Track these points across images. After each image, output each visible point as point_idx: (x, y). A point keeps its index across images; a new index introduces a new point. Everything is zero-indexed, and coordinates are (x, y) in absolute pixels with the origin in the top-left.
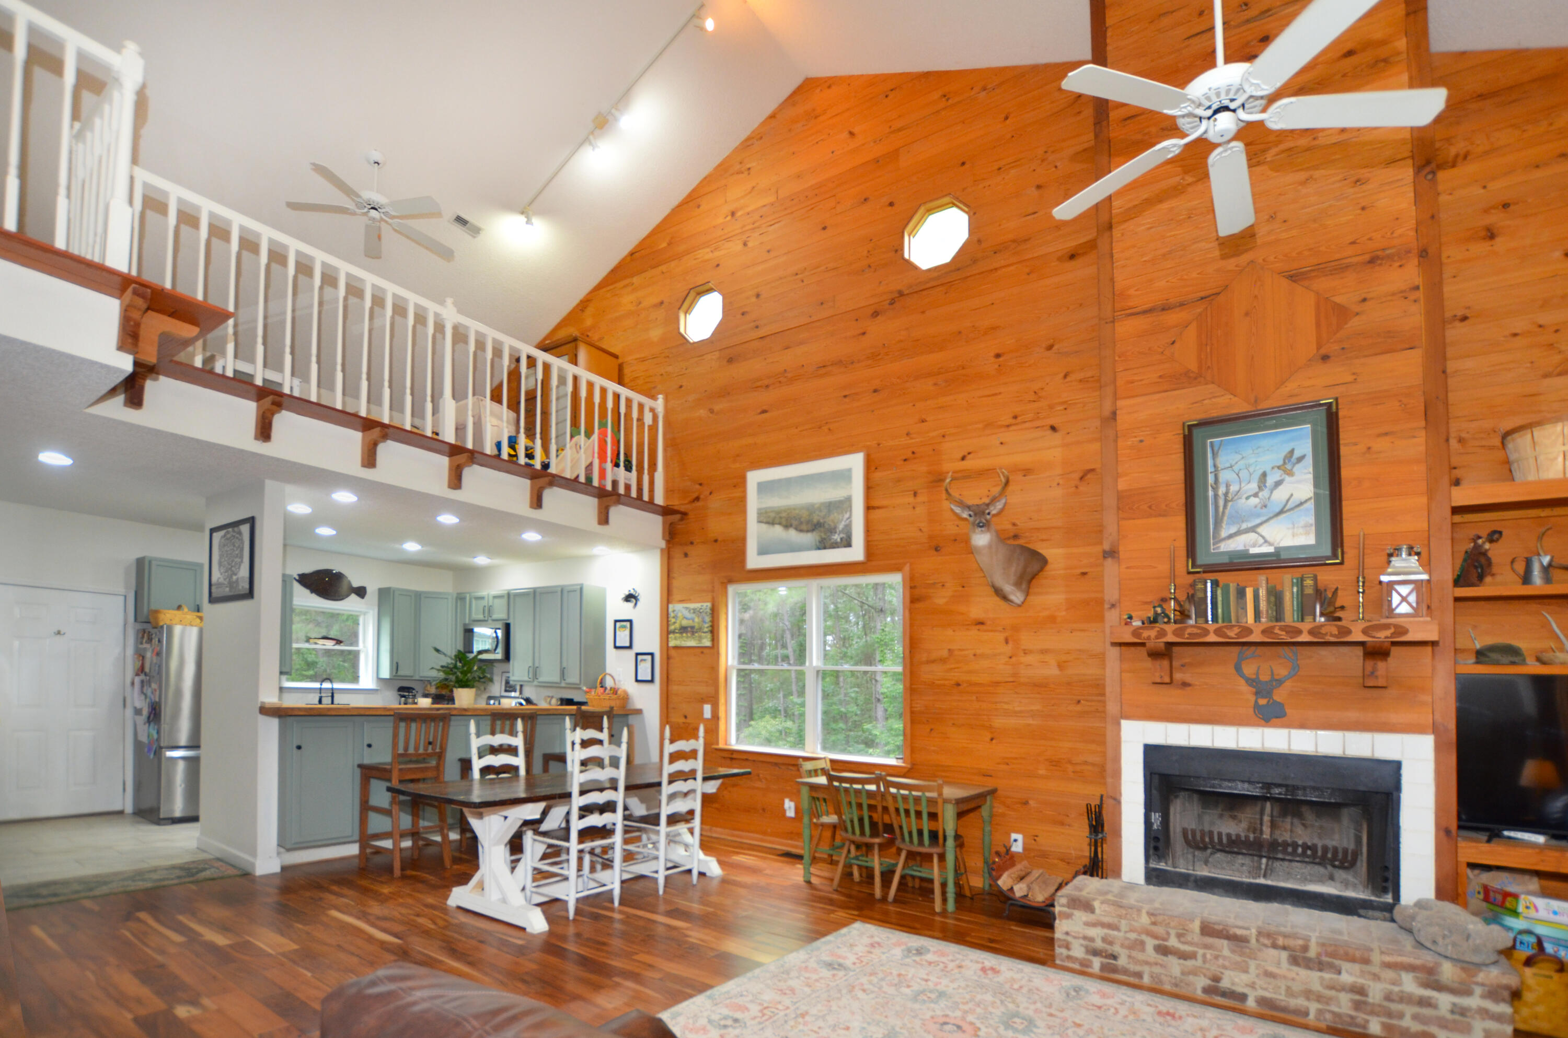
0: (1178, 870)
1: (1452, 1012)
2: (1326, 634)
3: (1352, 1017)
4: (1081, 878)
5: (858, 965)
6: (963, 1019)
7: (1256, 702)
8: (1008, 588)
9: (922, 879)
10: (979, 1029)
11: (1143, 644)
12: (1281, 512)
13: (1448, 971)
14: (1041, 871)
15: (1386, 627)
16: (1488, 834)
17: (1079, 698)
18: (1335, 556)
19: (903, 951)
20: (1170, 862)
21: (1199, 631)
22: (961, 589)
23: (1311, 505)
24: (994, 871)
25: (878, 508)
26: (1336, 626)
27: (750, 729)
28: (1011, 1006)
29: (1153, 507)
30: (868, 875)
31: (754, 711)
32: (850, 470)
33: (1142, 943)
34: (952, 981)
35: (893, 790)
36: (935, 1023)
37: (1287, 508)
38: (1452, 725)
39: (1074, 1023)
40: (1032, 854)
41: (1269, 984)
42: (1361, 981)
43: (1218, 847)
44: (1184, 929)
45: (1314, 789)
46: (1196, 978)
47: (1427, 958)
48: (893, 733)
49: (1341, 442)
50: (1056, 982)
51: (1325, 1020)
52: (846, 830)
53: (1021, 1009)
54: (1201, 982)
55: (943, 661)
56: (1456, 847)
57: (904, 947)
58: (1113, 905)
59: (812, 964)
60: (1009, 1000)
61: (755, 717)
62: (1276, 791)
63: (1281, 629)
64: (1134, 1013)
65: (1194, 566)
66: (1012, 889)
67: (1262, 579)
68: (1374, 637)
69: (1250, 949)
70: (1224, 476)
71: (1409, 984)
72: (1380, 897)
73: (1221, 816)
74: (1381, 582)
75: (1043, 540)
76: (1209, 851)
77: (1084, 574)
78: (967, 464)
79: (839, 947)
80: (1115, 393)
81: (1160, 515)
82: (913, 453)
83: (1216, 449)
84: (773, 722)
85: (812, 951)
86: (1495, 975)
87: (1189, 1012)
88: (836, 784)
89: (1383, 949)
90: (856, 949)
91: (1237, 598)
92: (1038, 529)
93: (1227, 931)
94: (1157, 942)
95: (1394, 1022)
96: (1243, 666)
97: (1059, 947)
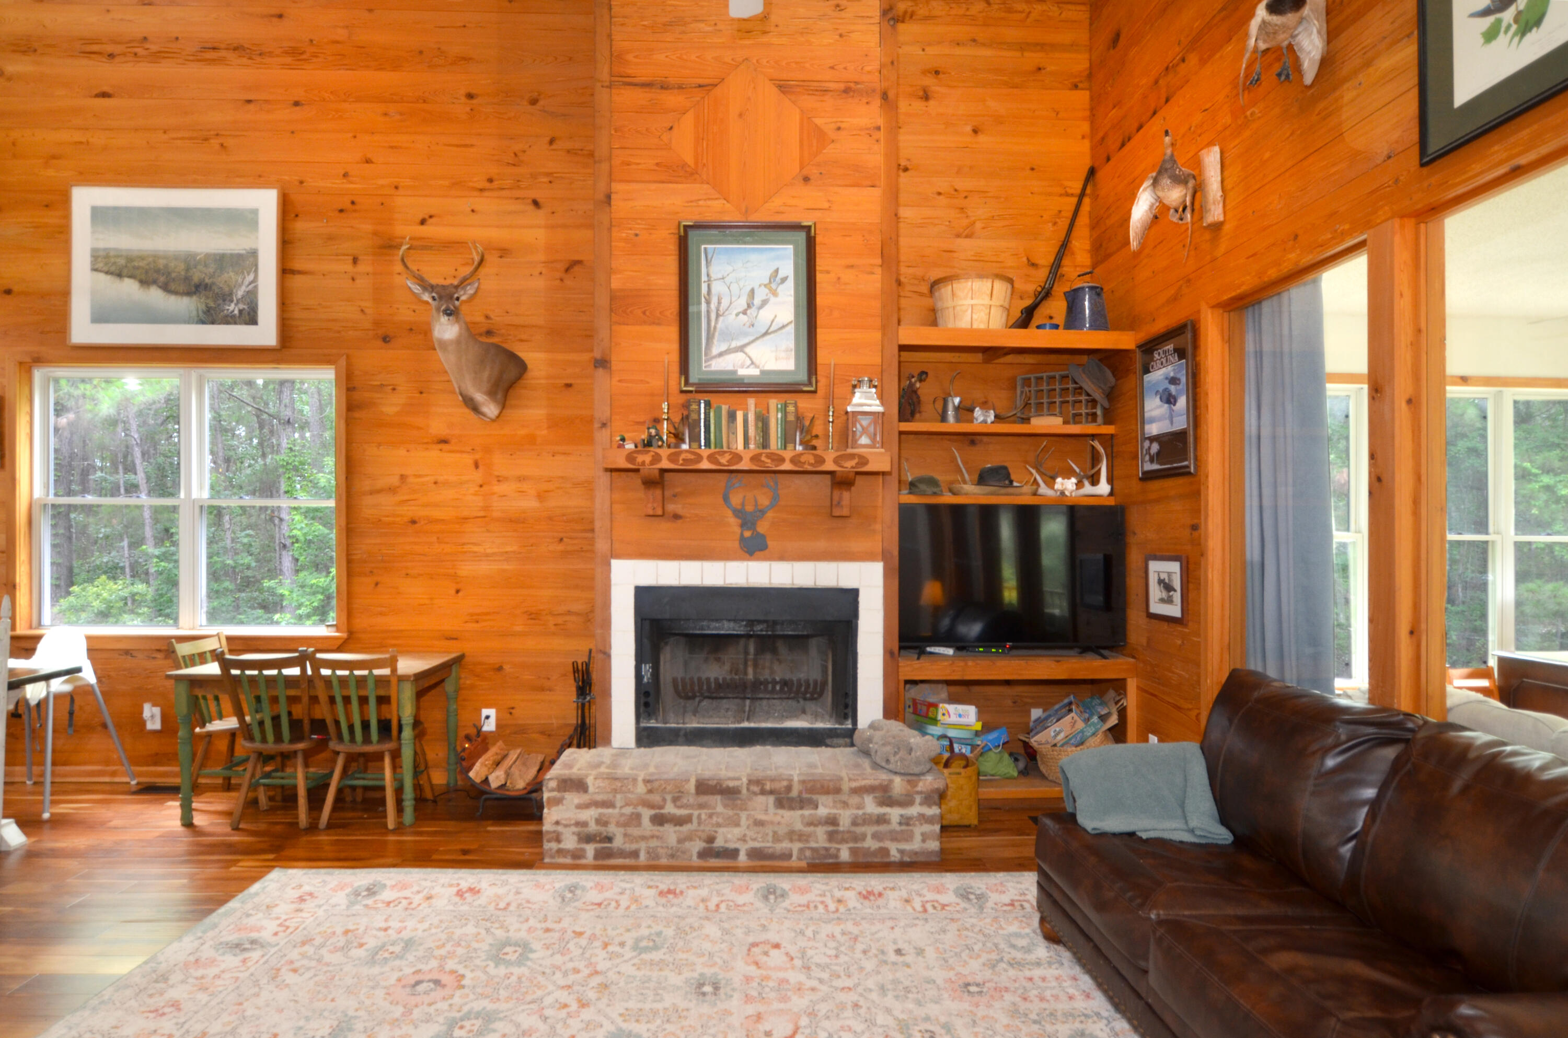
0: (668, 725)
1: (900, 824)
2: (804, 463)
3: (827, 849)
4: (568, 752)
5: (281, 935)
6: (441, 969)
7: (742, 535)
8: (479, 397)
9: (366, 788)
10: (463, 976)
11: (637, 471)
12: (766, 333)
13: (898, 785)
14: (518, 751)
15: (852, 456)
16: (917, 651)
17: (561, 535)
18: (810, 384)
19: (347, 895)
20: (660, 718)
21: (693, 457)
22: (418, 395)
23: (791, 328)
24: (464, 762)
25: (300, 272)
26: (813, 454)
27: (71, 599)
28: (500, 933)
29: (647, 313)
30: (288, 798)
31: (76, 571)
32: (255, 212)
33: (638, 816)
34: (421, 921)
35: (325, 672)
36: (404, 987)
37: (771, 329)
38: (896, 553)
39: (574, 932)
40: (508, 732)
41: (758, 833)
42: (834, 811)
43: (706, 694)
44: (680, 792)
45: (791, 622)
46: (692, 843)
47: (883, 777)
48: (308, 590)
49: (818, 268)
50: (547, 887)
51: (806, 858)
52: (251, 738)
53: (511, 934)
54: (697, 846)
55: (392, 490)
56: (898, 666)
57: (348, 890)
58: (607, 778)
59: (207, 952)
60: (497, 925)
61: (77, 579)
62: (758, 628)
63: (768, 456)
64: (636, 901)
65: (687, 383)
66: (486, 781)
67: (751, 402)
68: (842, 467)
69: (741, 800)
70: (717, 287)
71: (871, 806)
72: (842, 724)
73: (706, 660)
74: (847, 413)
75: (521, 341)
76: (697, 699)
77: (569, 386)
78: (426, 231)
79: (248, 915)
80: (610, 174)
81: (654, 323)
82: (353, 203)
83: (709, 257)
84: (111, 585)
85: (204, 932)
86: (929, 782)
87: (689, 884)
88: (235, 672)
89: (851, 776)
90: (276, 911)
91: (728, 422)
92: (517, 326)
93: (721, 786)
94: (653, 812)
95: (859, 845)
96: (731, 496)
97: (549, 841)
